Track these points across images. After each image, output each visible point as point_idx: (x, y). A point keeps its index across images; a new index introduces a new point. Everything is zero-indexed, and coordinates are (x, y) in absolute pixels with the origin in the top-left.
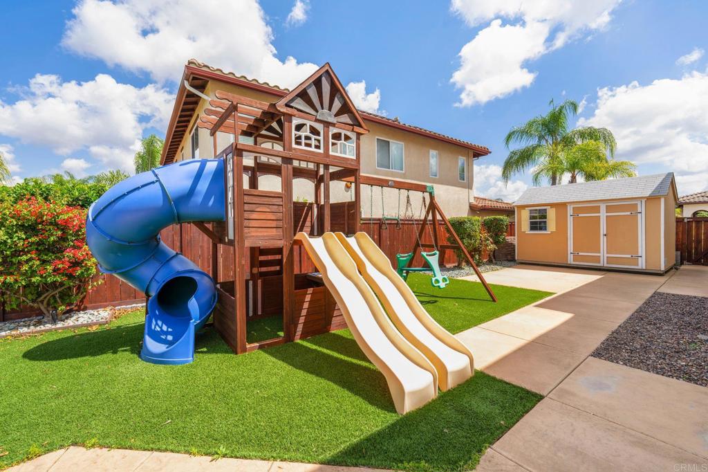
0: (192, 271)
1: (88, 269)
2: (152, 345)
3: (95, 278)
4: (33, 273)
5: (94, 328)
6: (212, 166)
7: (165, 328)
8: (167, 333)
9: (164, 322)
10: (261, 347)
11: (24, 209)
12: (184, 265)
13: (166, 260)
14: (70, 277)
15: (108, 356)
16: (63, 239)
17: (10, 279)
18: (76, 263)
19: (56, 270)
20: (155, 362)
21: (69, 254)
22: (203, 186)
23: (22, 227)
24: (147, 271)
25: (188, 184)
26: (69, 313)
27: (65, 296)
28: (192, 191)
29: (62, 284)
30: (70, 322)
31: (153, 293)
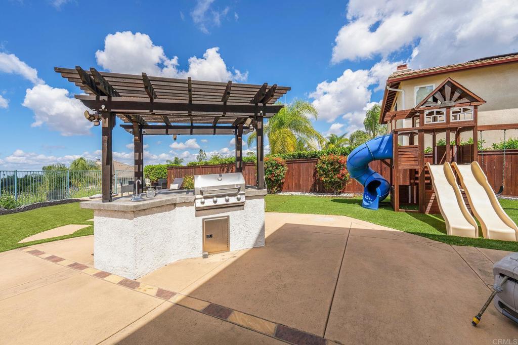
0: (380, 179)
1: (346, 178)
2: (365, 203)
3: (348, 181)
4: (332, 177)
5: (348, 198)
6: (387, 138)
7: (370, 199)
8: (370, 201)
9: (369, 197)
10: (406, 212)
11: (330, 157)
12: (377, 176)
13: (371, 174)
14: (341, 180)
15: (352, 204)
16: (340, 167)
17: (327, 179)
18: (343, 175)
19: (338, 177)
20: (365, 208)
21: (341, 171)
22: (383, 146)
23: (330, 163)
24: (364, 178)
25: (378, 146)
26: (340, 193)
27: (339, 187)
28: (379, 149)
29: (339, 182)
30: (341, 195)
31: (366, 186)
